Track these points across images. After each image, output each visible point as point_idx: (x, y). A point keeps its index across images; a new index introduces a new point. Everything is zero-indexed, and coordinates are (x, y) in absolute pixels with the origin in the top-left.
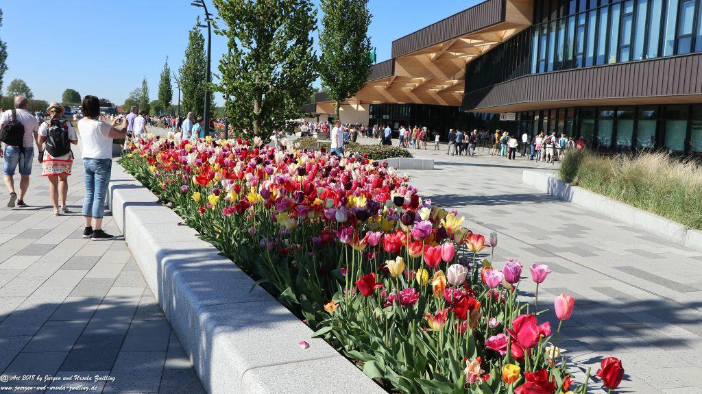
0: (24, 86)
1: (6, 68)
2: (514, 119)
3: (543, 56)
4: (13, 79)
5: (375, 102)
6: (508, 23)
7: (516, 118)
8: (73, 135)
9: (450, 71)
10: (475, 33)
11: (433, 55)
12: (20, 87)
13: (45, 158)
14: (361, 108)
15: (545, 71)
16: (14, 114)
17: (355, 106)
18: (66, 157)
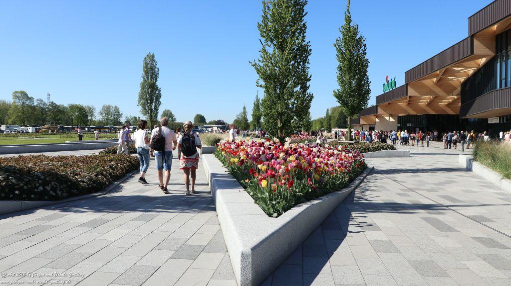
0: (171, 113)
1: (160, 104)
2: (498, 122)
3: (504, 76)
4: (164, 110)
5: (401, 115)
6: (476, 55)
7: (500, 121)
8: (198, 142)
9: (449, 90)
10: (459, 63)
11: (435, 80)
12: (168, 115)
13: (181, 158)
14: (392, 119)
15: (505, 87)
16: (160, 130)
17: (387, 118)
18: (194, 157)
